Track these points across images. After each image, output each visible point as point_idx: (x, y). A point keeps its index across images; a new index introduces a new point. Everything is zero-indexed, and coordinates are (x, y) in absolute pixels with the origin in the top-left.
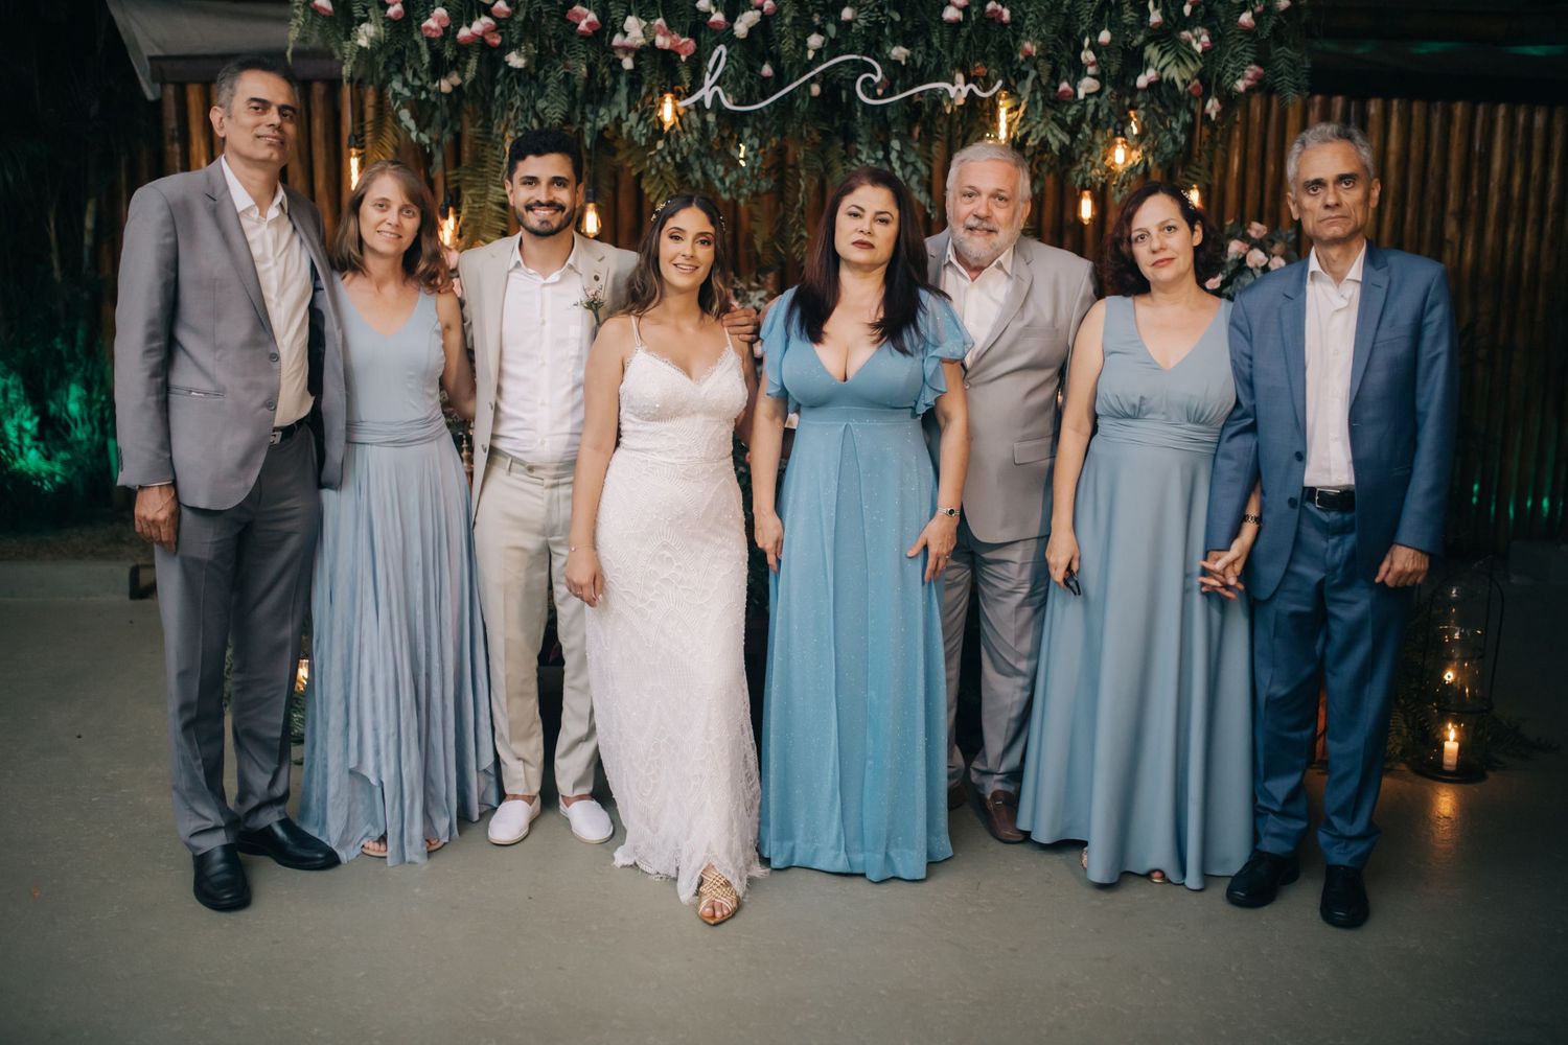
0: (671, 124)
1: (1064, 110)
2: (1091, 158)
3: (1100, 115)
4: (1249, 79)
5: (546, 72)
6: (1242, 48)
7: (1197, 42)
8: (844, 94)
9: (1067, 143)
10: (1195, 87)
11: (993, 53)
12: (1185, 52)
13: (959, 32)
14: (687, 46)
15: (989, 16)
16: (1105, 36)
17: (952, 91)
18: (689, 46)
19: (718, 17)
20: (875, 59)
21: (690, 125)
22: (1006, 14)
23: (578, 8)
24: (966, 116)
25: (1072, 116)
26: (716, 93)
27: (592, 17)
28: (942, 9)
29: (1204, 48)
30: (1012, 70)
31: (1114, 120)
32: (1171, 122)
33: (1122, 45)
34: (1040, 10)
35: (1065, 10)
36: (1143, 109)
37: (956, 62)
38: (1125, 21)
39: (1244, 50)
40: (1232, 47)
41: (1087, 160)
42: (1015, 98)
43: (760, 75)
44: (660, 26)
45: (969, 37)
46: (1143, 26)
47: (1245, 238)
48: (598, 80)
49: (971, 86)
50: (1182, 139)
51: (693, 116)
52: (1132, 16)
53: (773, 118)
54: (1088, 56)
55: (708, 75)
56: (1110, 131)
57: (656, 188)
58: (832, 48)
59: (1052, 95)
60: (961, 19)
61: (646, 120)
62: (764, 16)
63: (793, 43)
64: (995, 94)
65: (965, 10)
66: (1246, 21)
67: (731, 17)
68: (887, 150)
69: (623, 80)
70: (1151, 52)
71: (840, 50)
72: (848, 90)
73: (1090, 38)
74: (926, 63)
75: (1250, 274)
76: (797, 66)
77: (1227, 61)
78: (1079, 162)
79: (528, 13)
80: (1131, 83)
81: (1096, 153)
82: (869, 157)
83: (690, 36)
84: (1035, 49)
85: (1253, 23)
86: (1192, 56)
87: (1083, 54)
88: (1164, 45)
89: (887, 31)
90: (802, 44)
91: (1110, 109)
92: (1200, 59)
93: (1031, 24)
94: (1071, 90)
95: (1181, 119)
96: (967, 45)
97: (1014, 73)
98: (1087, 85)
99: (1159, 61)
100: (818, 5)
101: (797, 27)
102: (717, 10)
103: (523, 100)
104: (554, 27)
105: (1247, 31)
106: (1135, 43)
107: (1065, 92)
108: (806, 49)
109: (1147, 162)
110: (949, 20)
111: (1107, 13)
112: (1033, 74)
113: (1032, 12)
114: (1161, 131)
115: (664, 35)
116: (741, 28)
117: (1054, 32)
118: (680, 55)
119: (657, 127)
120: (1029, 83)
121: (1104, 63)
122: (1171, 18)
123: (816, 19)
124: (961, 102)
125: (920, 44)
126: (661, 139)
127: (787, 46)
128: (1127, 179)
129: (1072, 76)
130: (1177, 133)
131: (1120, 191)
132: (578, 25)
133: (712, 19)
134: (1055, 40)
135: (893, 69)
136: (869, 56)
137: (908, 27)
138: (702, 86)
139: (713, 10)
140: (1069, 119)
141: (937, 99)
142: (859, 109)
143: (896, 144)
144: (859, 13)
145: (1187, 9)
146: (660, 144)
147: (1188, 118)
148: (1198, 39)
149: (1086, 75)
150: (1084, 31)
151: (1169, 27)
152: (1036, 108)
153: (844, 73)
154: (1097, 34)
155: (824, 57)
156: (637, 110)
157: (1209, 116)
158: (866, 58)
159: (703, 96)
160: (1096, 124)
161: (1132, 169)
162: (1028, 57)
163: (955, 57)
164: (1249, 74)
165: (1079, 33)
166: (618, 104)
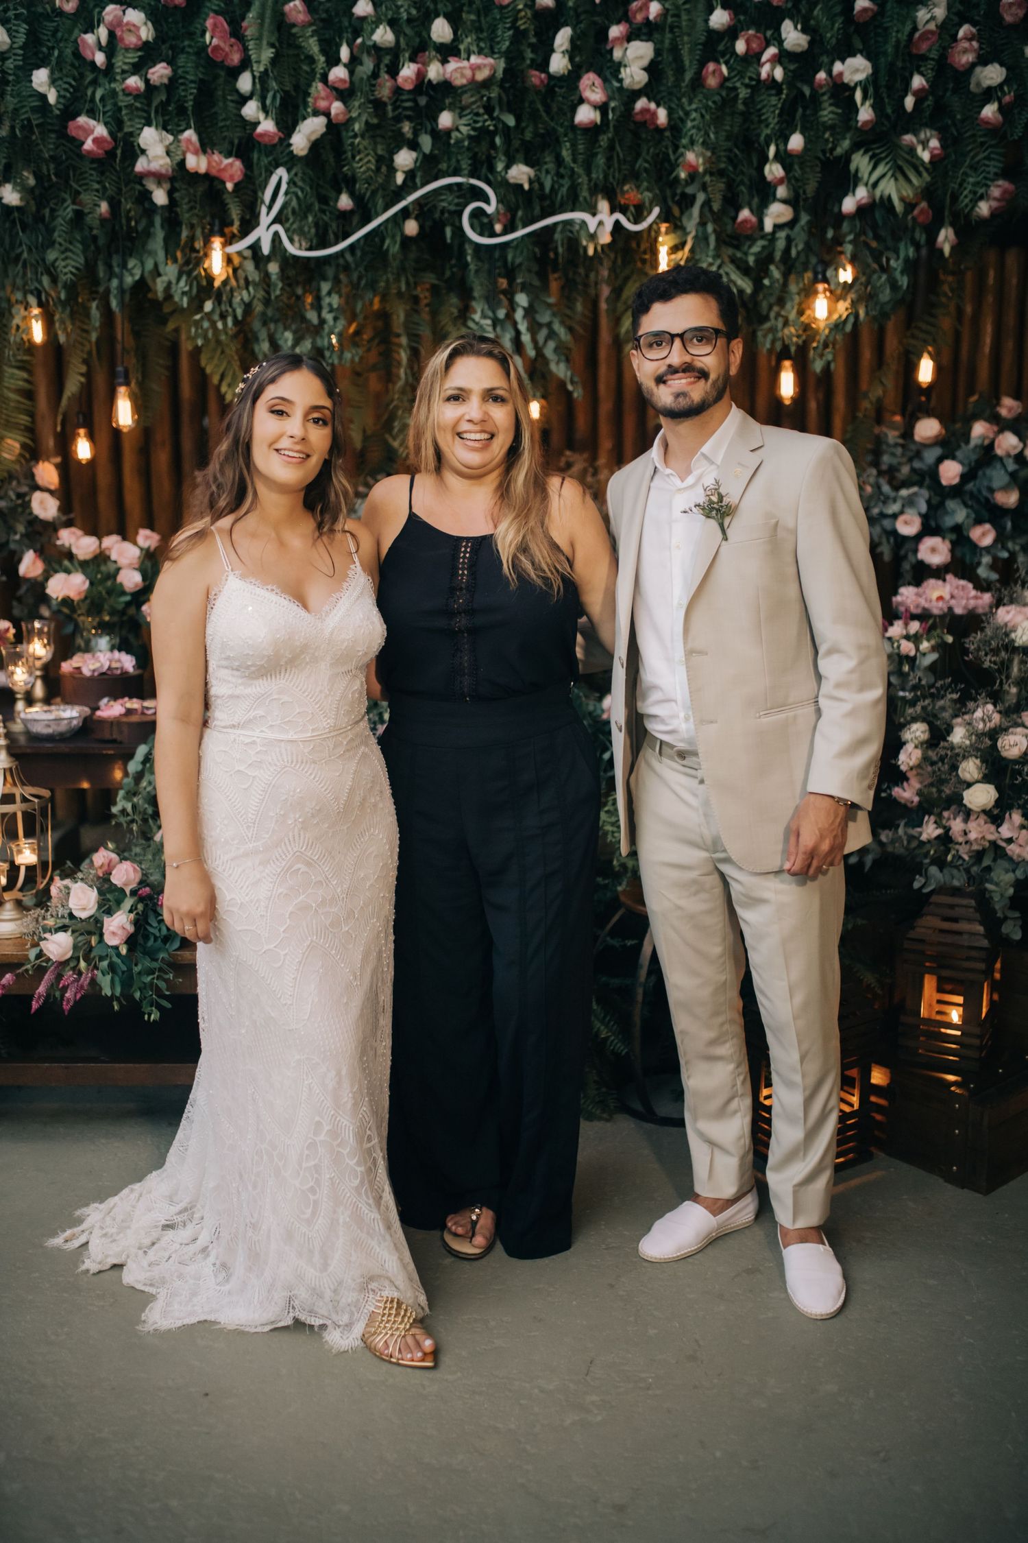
0: (223, 277)
1: (745, 248)
2: (783, 313)
3: (794, 252)
4: (995, 199)
5: (53, 211)
6: (986, 154)
7: (924, 149)
8: (448, 231)
9: (749, 291)
10: (922, 211)
11: (646, 170)
12: (907, 161)
13: (597, 141)
14: (231, 168)
15: (639, 118)
16: (796, 142)
17: (592, 223)
18: (235, 168)
19: (267, 126)
20: (489, 183)
21: (246, 279)
22: (662, 115)
23: (83, 120)
24: (619, 261)
25: (755, 254)
26: (276, 234)
27: (101, 130)
28: (573, 110)
29: (933, 156)
30: (674, 195)
31: (813, 260)
32: (888, 260)
33: (820, 155)
34: (707, 108)
35: (741, 107)
36: (850, 242)
37: (596, 185)
38: (826, 119)
39: (988, 158)
40: (972, 154)
41: (778, 315)
42: (679, 233)
43: (335, 207)
44: (189, 141)
45: (611, 148)
46: (848, 128)
47: (995, 419)
48: (124, 221)
49: (618, 216)
50: (904, 281)
51: (250, 266)
52: (832, 112)
53: (361, 269)
54: (774, 171)
55: (264, 210)
56: (809, 275)
57: (217, 366)
58: (428, 168)
59: (729, 228)
60: (598, 120)
61: (189, 274)
62: (331, 125)
63: (373, 161)
64: (651, 226)
65: (602, 108)
66: (990, 115)
67: (288, 126)
68: (512, 307)
69: (158, 220)
70: (860, 162)
71: (440, 170)
72: (453, 225)
73: (777, 146)
74: (556, 186)
75: (998, 466)
76: (380, 193)
77: (965, 174)
78: (767, 318)
79: (13, 128)
80: (836, 210)
81: (788, 306)
82: (484, 316)
83: (237, 156)
84: (701, 161)
85: (1000, 118)
86: (916, 164)
87: (767, 168)
88: (878, 151)
89: (498, 140)
90: (386, 163)
91: (807, 244)
92: (927, 170)
93: (693, 127)
94: (754, 219)
95: (902, 255)
96: (609, 159)
97: (677, 198)
98: (777, 213)
99: (871, 173)
100: (405, 109)
101: (379, 139)
102: (266, 118)
103: (30, 250)
104: (52, 146)
105: (993, 131)
106: (839, 151)
107: (745, 221)
108: (392, 170)
109: (857, 316)
110: (580, 124)
111: (800, 111)
112: (701, 197)
113: (696, 110)
114: (874, 272)
115: (196, 153)
116: (300, 142)
117: (728, 138)
118: (224, 183)
119: (204, 283)
120: (696, 211)
121: (797, 180)
122: (888, 117)
123: (406, 128)
124: (605, 238)
125: (548, 159)
126: (209, 298)
127: (363, 165)
128: (831, 339)
129: (756, 201)
130: (898, 275)
131: (821, 356)
132: (83, 143)
133: (260, 129)
134: (730, 150)
135: (512, 195)
136: (479, 179)
137: (528, 136)
138: (258, 224)
139: (261, 116)
140: (751, 260)
141: (573, 235)
142: (470, 251)
143: (522, 299)
144: (461, 117)
145: (909, 102)
146: (208, 306)
147: (911, 252)
148: (925, 144)
149: (775, 199)
150: (767, 136)
151: (885, 129)
152: (708, 244)
153: (447, 202)
154: (786, 140)
155: (418, 181)
156: (175, 260)
157: (941, 251)
158: (474, 181)
159: (259, 240)
160: (789, 266)
161: (837, 326)
162: (693, 176)
163: (594, 176)
164: (996, 192)
165: (762, 138)
166: (152, 253)
